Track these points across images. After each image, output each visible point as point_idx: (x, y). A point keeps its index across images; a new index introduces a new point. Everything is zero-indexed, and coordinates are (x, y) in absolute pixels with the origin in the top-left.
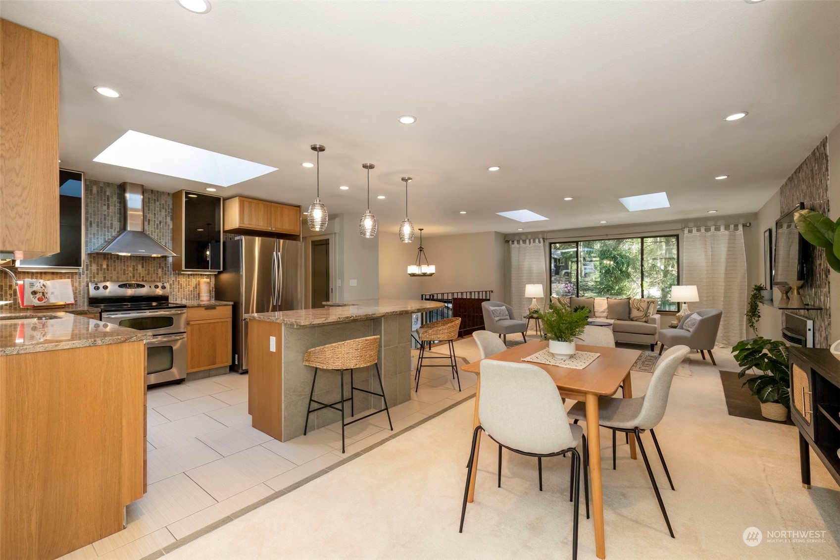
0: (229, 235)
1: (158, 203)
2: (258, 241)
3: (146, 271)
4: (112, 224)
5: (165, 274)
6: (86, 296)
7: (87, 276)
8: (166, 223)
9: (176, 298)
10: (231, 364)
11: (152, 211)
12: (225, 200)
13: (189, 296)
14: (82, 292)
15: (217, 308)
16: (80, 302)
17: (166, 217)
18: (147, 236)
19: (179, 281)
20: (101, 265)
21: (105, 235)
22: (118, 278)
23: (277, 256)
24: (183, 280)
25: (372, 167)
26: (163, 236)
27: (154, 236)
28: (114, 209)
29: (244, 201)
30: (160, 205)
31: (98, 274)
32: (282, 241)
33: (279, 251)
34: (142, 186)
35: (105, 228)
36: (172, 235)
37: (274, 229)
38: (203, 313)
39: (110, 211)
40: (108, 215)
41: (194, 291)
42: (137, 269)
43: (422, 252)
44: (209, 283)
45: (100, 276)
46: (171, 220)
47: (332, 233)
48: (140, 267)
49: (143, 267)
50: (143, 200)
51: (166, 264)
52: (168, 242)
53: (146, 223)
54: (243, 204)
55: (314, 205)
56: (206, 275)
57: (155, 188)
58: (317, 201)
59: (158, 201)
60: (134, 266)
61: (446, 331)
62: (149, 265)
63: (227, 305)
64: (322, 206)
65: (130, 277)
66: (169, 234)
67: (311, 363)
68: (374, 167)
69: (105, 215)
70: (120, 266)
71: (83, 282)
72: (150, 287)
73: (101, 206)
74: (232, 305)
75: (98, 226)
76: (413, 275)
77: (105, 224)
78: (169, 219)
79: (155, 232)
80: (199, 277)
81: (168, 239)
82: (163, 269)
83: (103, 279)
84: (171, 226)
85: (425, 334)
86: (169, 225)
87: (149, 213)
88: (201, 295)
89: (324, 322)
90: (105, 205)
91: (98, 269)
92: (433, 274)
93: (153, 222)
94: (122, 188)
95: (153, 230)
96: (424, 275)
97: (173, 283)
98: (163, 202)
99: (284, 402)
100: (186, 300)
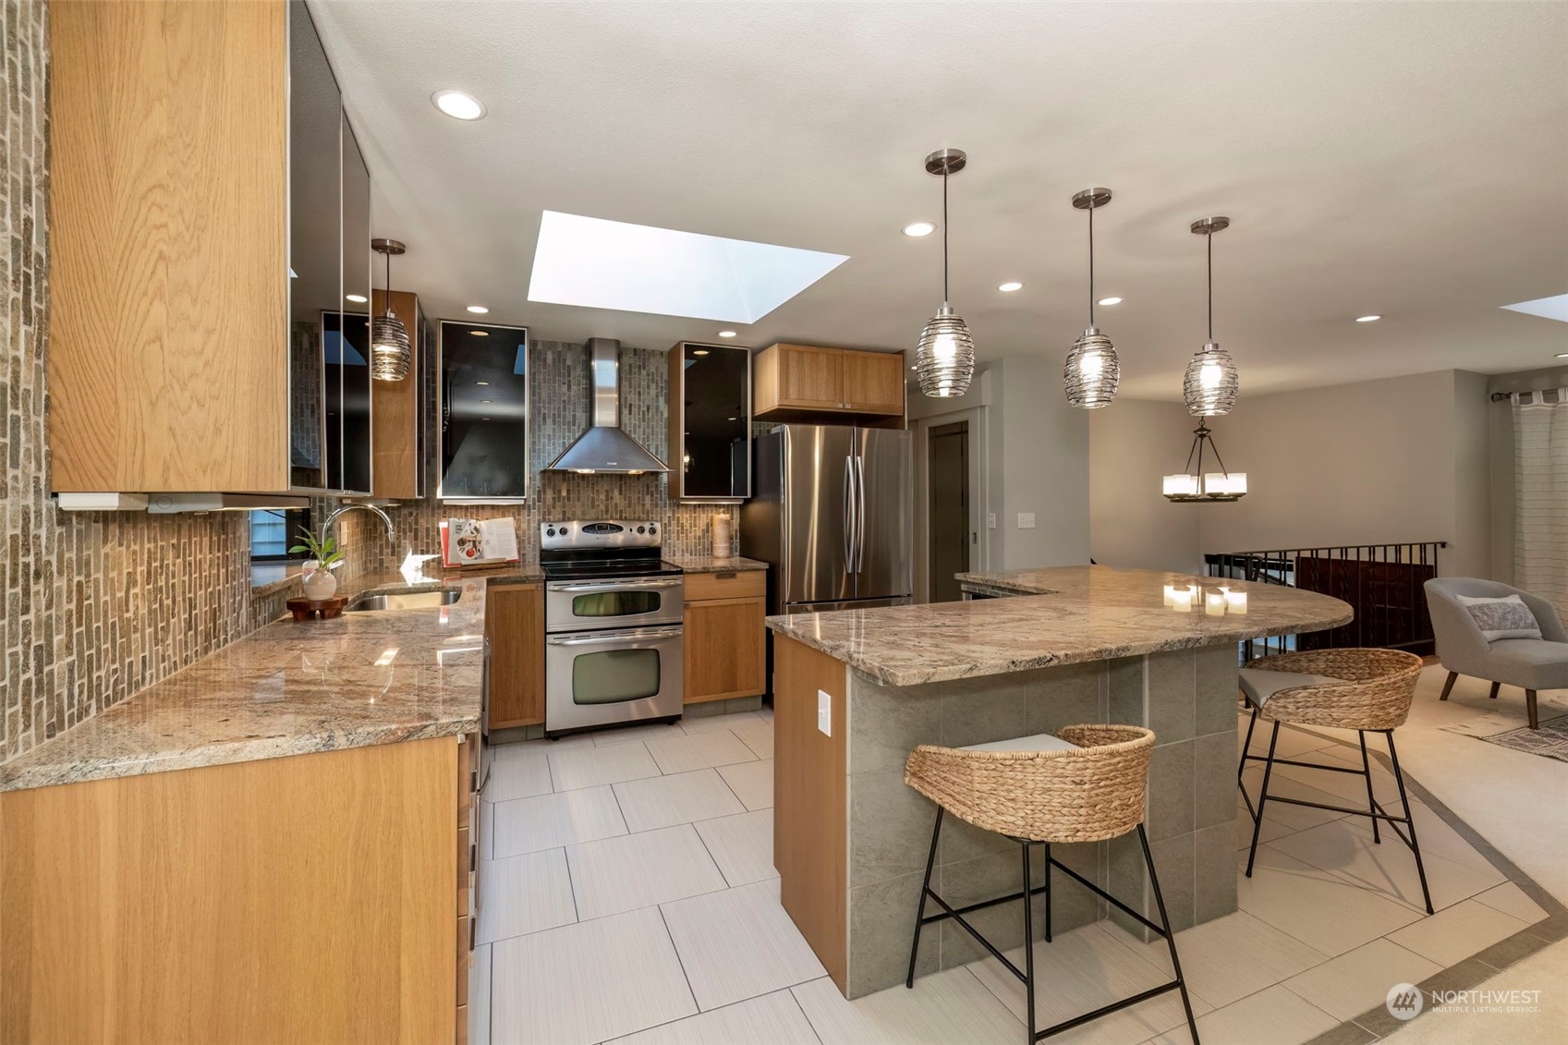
0: (765, 425)
1: (644, 372)
2: (818, 432)
3: (625, 500)
4: (574, 416)
5: (657, 505)
6: (538, 546)
7: (539, 511)
8: (657, 408)
9: (674, 551)
10: (764, 693)
11: (635, 389)
12: (755, 354)
13: (695, 547)
14: (532, 539)
15: (739, 575)
16: (529, 558)
17: (657, 397)
18: (627, 437)
19: (678, 517)
20: (560, 491)
21: (564, 438)
22: (583, 514)
23: (855, 465)
24: (685, 517)
25: (1102, 198)
26: (652, 435)
27: (638, 437)
28: (577, 390)
29: (788, 350)
30: (648, 375)
31: (554, 508)
32: (866, 431)
33: (859, 454)
34: (618, 342)
35: (564, 425)
36: (667, 430)
37: (848, 406)
38: (712, 584)
39: (572, 393)
40: (570, 401)
41: (704, 538)
42: (612, 498)
43: (1206, 439)
44: (728, 523)
45: (557, 513)
46: (665, 403)
47: (975, 408)
48: (616, 493)
49: (621, 494)
50: (620, 370)
51: (657, 486)
52: (661, 445)
53: (626, 412)
54: (788, 360)
55: (934, 323)
56: (724, 506)
57: (640, 345)
58: (941, 310)
59: (644, 368)
60: (607, 491)
61: (1366, 700)
62: (630, 491)
63: (757, 570)
64: (959, 323)
65: (602, 511)
66: (661, 429)
67: (926, 786)
68: (1109, 198)
69: (564, 401)
70: (587, 494)
71: (534, 522)
72: (631, 530)
73: (559, 386)
74: (767, 570)
75: (554, 423)
76: (1181, 499)
77: (564, 418)
78: (662, 400)
79: (639, 427)
80: (712, 511)
81: (661, 439)
82: (652, 495)
83: (561, 516)
84: (666, 415)
85: (1282, 702)
86: (662, 413)
87: (630, 392)
88: (714, 545)
89: (965, 676)
90: (564, 383)
91: (554, 499)
92: (1241, 495)
93: (637, 410)
94: (589, 349)
95: (637, 423)
96: (1215, 498)
97: (669, 522)
98: (653, 369)
99: (852, 886)
100: (691, 555)
